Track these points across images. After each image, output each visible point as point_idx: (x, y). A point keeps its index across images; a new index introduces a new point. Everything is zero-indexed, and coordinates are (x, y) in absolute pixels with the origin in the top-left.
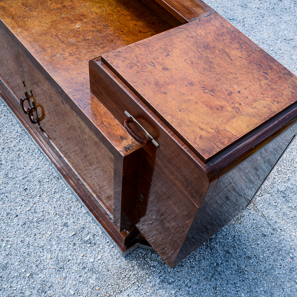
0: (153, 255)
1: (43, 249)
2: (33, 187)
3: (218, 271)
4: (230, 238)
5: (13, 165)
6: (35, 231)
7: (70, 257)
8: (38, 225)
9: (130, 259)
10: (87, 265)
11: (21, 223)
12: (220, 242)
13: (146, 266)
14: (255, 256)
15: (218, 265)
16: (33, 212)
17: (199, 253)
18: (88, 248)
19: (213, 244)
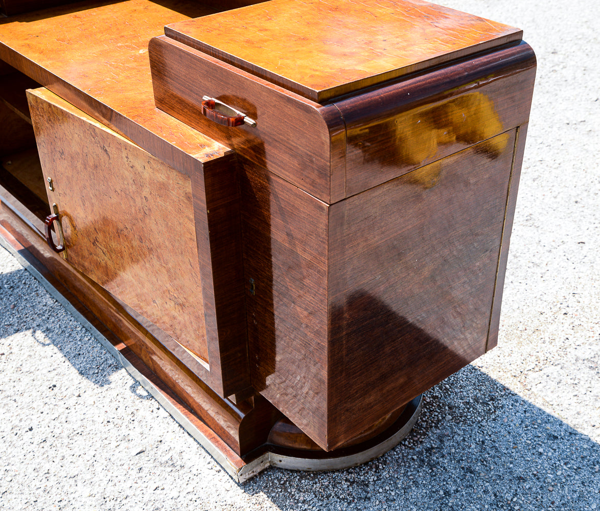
0: (303, 481)
1: (76, 481)
2: (66, 382)
3: (450, 504)
4: (473, 446)
5: (32, 353)
6: (64, 451)
7: (129, 492)
8: (71, 442)
9: (254, 490)
10: (163, 503)
11: (37, 440)
12: (450, 454)
13: (288, 501)
14: (535, 475)
15: (447, 493)
16: (64, 420)
17: (405, 474)
18: (167, 475)
19: (435, 458)
